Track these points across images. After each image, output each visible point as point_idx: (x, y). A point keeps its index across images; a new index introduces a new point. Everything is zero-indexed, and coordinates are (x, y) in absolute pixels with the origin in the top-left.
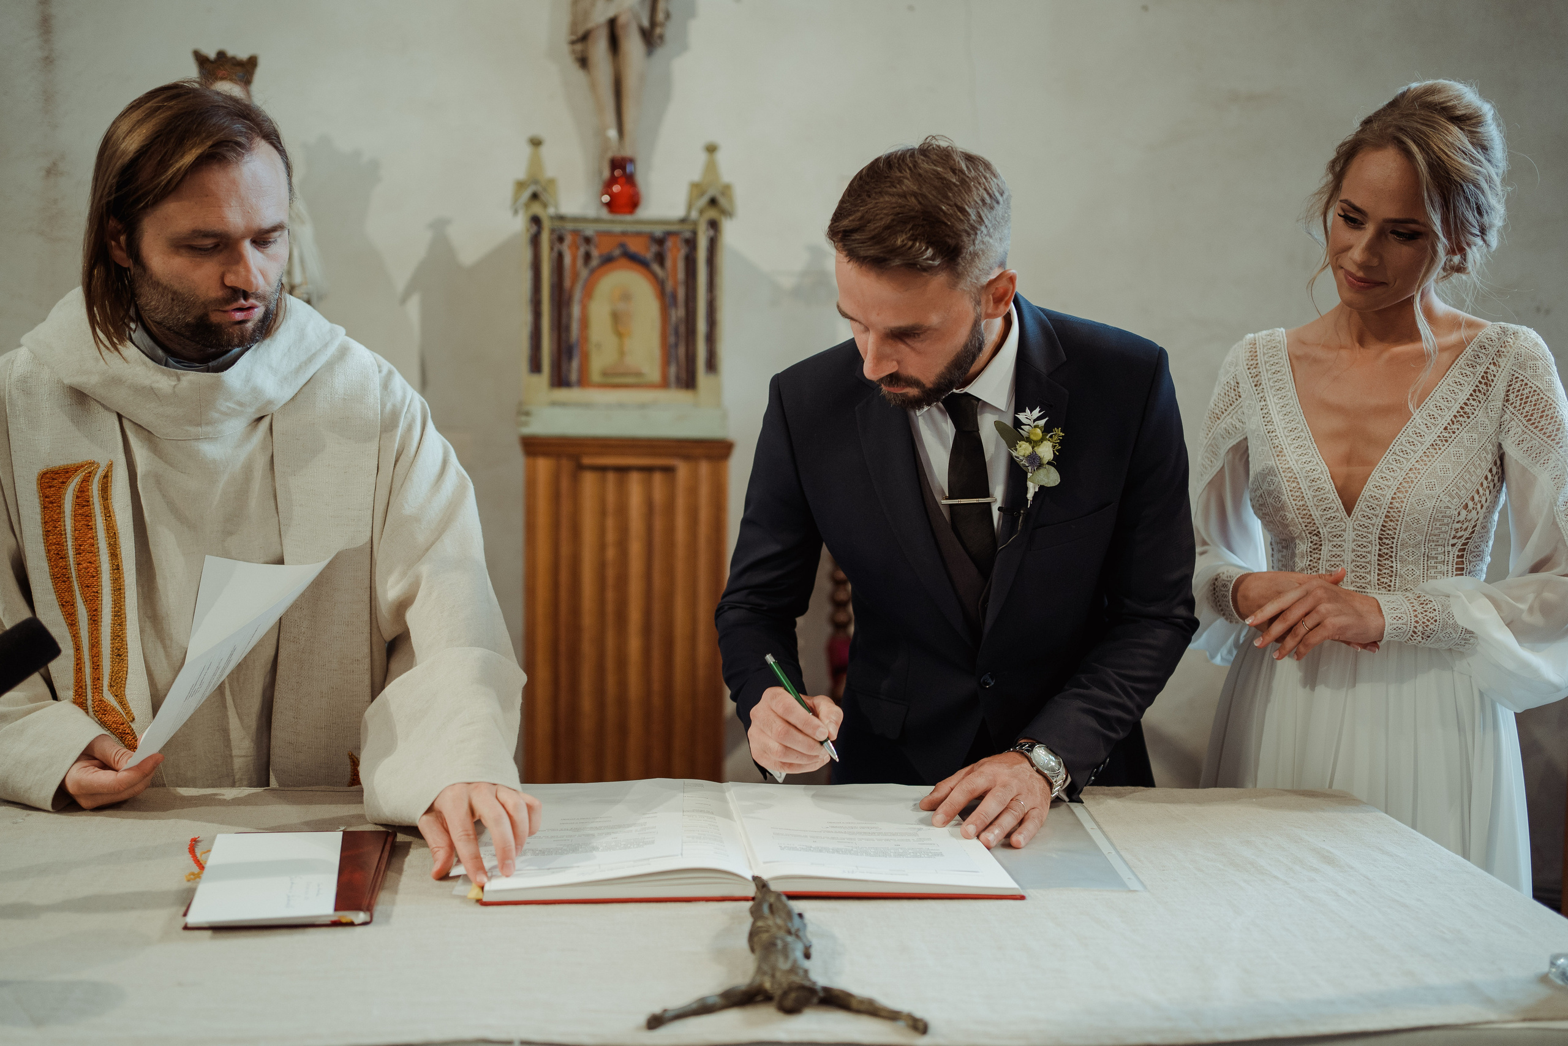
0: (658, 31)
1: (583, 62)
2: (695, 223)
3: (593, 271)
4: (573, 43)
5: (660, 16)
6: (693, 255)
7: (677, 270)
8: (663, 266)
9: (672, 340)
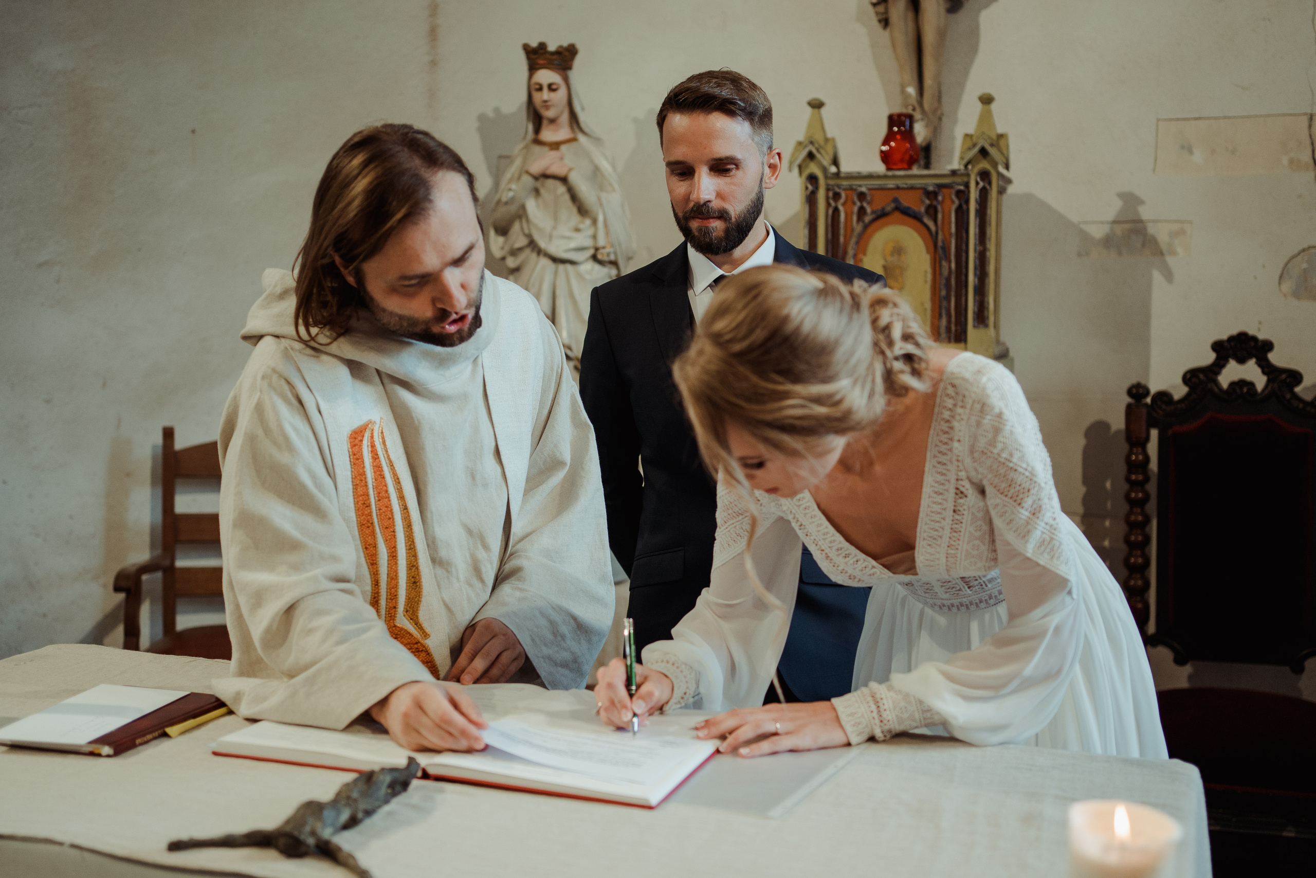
1: (885, 25)
2: (968, 175)
3: (866, 227)
6: (965, 207)
7: (950, 222)
8: (935, 221)
9: (944, 293)
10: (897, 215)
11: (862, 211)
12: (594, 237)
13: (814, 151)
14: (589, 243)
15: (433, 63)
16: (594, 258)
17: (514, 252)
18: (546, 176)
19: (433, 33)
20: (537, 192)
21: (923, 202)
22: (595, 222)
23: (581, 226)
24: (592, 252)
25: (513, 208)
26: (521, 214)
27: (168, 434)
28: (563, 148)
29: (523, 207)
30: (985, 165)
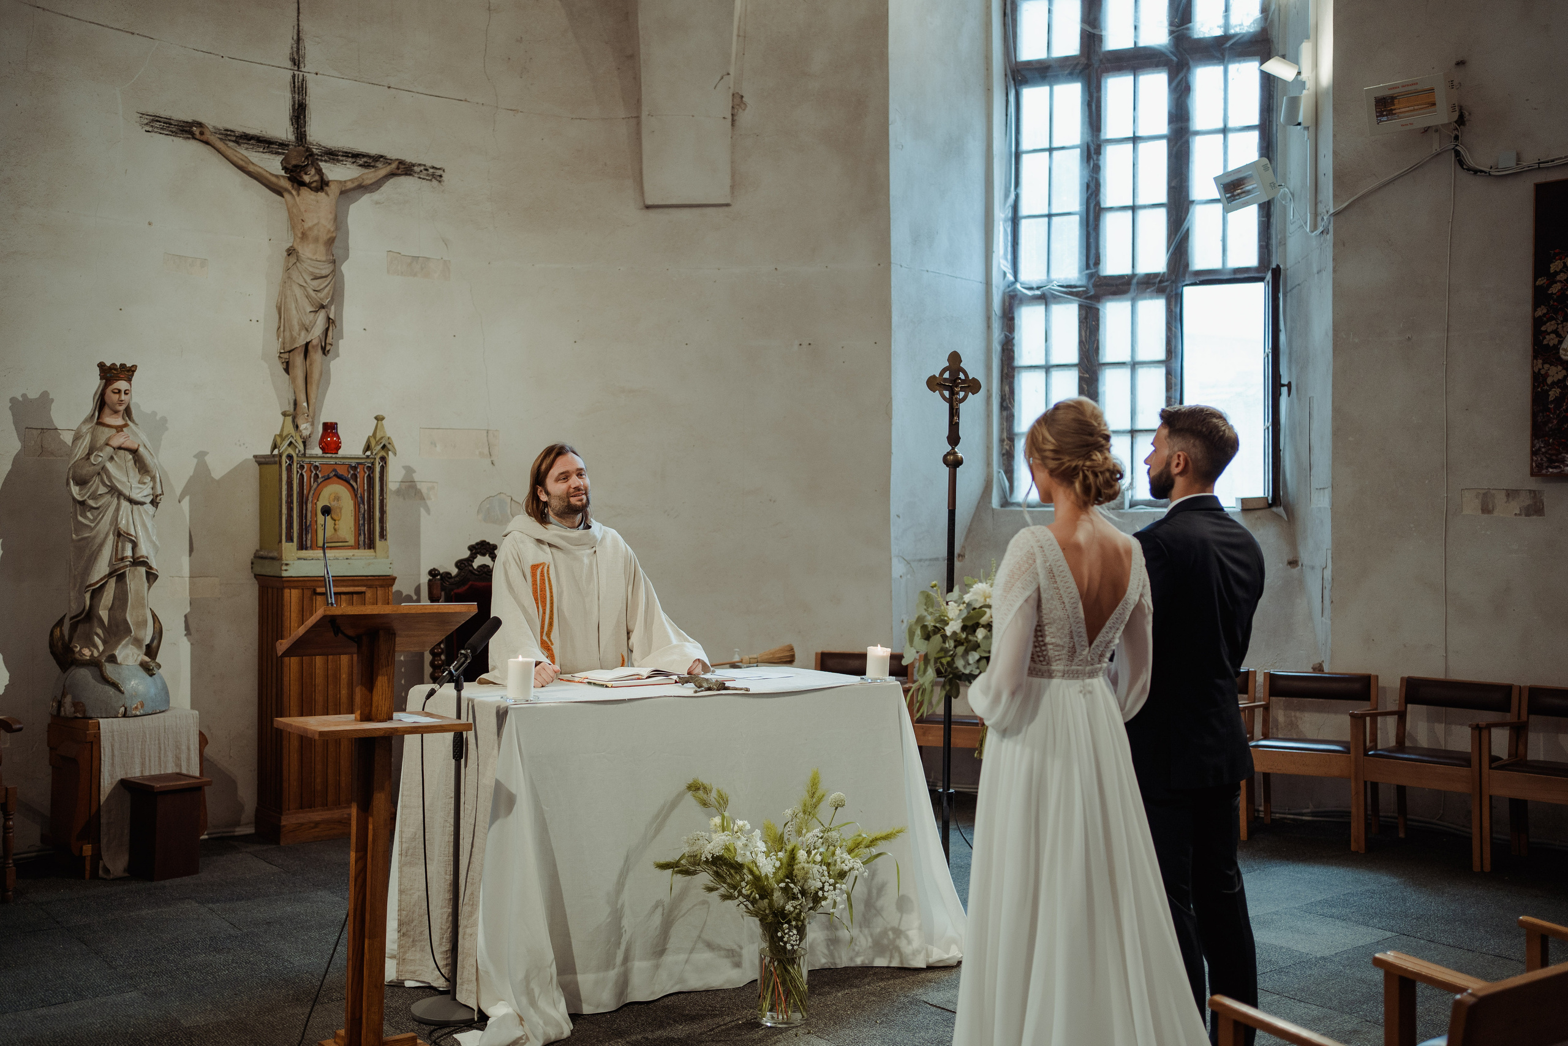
0: (327, 347)
2: (371, 458)
3: (320, 485)
6: (371, 475)
7: (364, 484)
8: (356, 482)
9: (361, 522)
10: (335, 478)
11: (316, 476)
13: (293, 441)
14: (151, 492)
16: (152, 502)
18: (120, 448)
20: (111, 458)
21: (349, 472)
22: (153, 479)
23: (145, 481)
24: (151, 498)
28: (124, 430)
29: (104, 468)
30: (383, 453)
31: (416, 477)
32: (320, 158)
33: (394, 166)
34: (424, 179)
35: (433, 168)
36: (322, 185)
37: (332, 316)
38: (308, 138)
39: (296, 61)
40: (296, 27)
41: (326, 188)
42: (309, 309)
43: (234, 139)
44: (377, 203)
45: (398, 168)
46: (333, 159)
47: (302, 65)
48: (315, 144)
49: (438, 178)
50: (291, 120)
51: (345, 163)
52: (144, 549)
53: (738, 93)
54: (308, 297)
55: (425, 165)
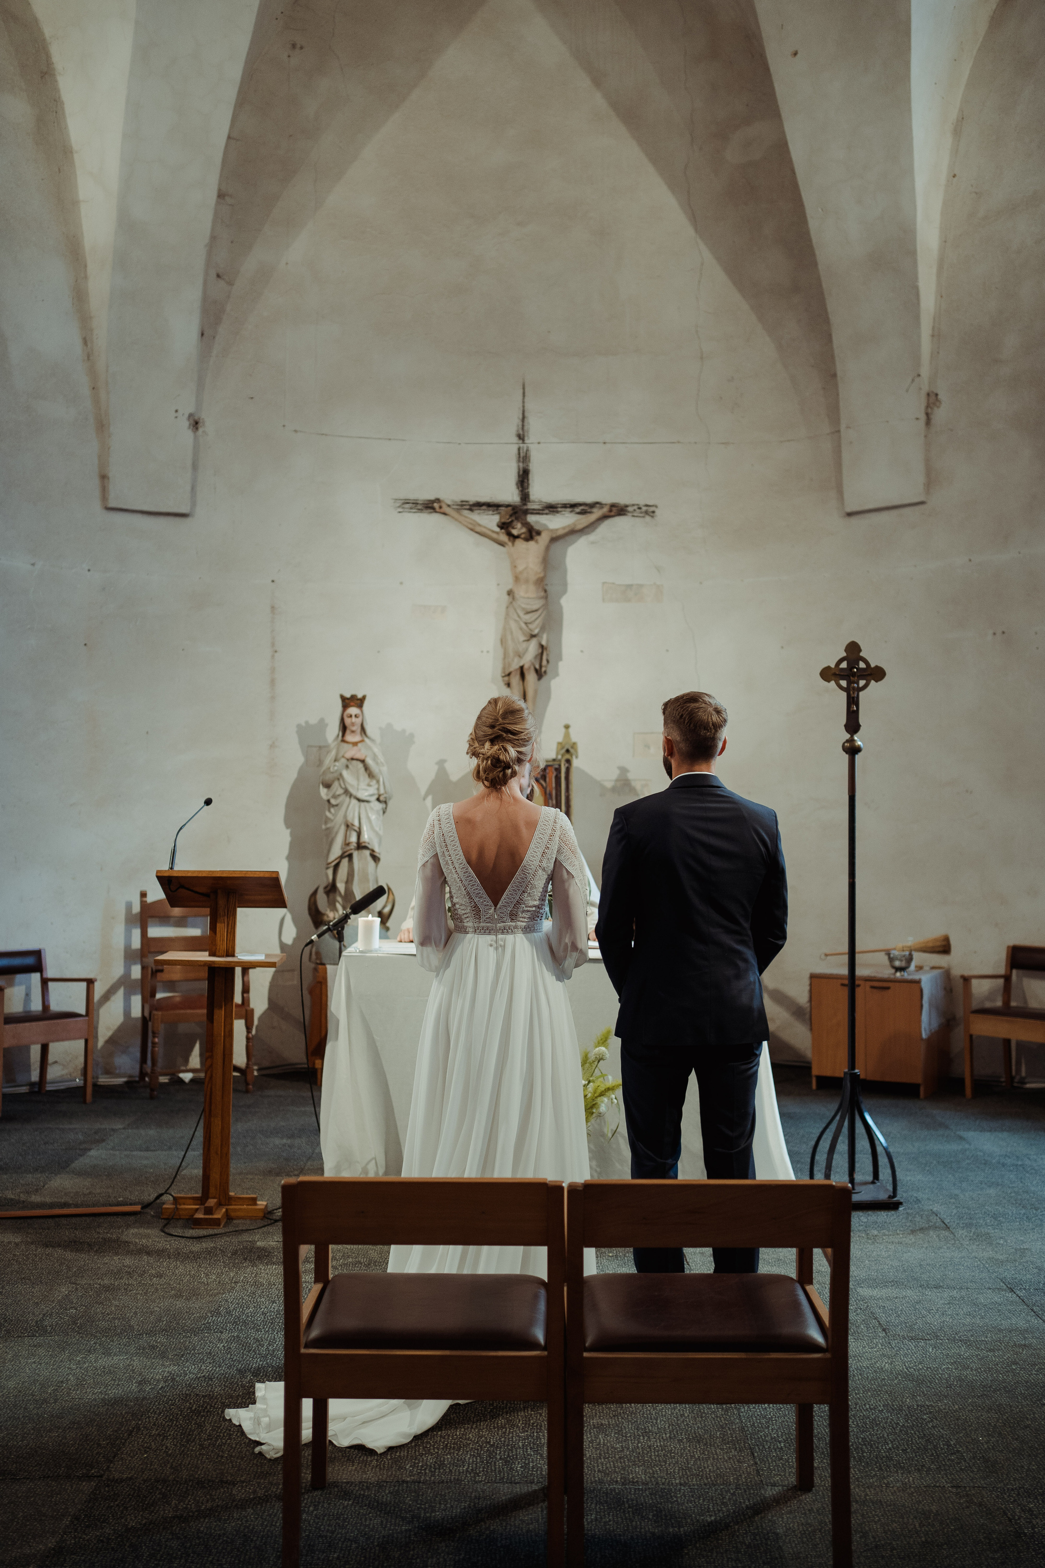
0: (543, 669)
1: (508, 685)
2: (560, 761)
4: (503, 677)
5: (544, 662)
6: (559, 776)
7: (553, 782)
8: (545, 781)
12: (378, 789)
14: (376, 792)
15: (273, 698)
16: (378, 800)
17: (335, 797)
18: (352, 759)
19: (273, 682)
20: (347, 767)
21: (540, 773)
22: (378, 782)
23: (371, 783)
24: (376, 797)
25: (336, 775)
26: (340, 777)
27: (143, 895)
28: (360, 745)
29: (341, 775)
30: (567, 756)
31: (630, 776)
32: (541, 512)
33: (605, 510)
34: (637, 516)
35: (647, 506)
36: (532, 534)
37: (544, 643)
38: (532, 497)
39: (521, 437)
40: (521, 409)
41: (538, 538)
42: (522, 638)
43: (468, 507)
44: (593, 543)
45: (611, 511)
46: (553, 512)
47: (526, 438)
48: (537, 500)
49: (652, 514)
50: (517, 484)
51: (563, 513)
52: (366, 837)
53: (933, 392)
54: (521, 629)
55: (638, 505)
